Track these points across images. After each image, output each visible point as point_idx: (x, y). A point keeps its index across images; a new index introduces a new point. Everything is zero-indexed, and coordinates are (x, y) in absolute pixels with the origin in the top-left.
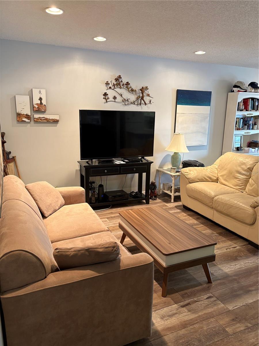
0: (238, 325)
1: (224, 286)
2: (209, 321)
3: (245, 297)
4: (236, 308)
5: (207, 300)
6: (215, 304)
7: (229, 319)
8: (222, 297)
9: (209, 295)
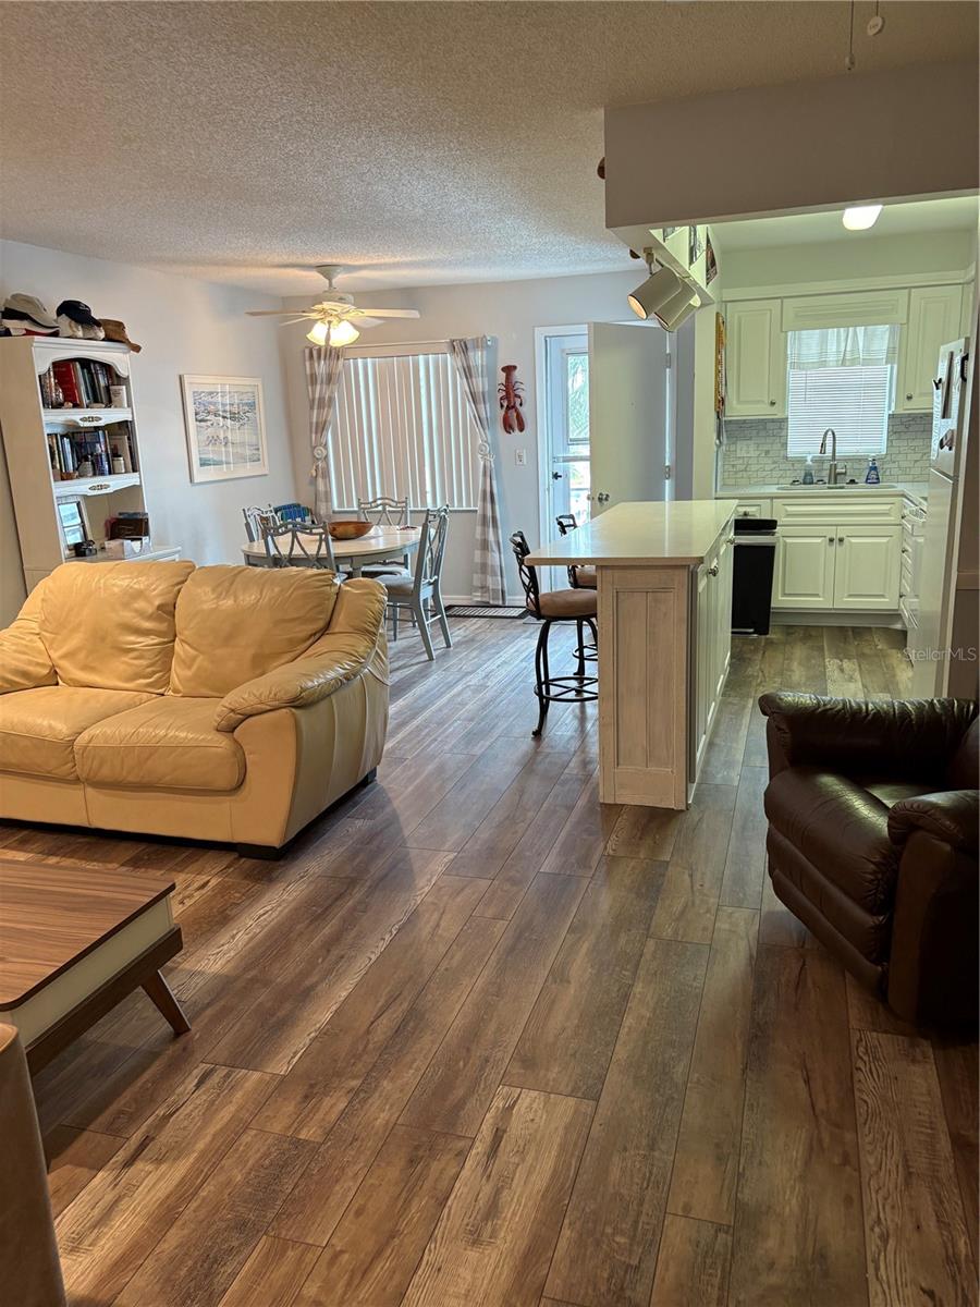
0: (327, 1102)
1: (231, 1017)
2: (241, 1148)
3: (306, 1014)
4: (297, 1058)
5: (202, 1089)
6: (233, 1083)
7: (293, 1103)
8: (241, 1052)
9: (197, 1073)
